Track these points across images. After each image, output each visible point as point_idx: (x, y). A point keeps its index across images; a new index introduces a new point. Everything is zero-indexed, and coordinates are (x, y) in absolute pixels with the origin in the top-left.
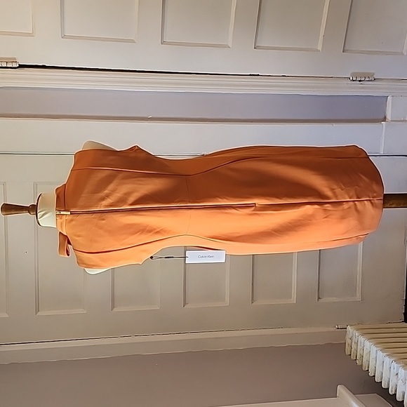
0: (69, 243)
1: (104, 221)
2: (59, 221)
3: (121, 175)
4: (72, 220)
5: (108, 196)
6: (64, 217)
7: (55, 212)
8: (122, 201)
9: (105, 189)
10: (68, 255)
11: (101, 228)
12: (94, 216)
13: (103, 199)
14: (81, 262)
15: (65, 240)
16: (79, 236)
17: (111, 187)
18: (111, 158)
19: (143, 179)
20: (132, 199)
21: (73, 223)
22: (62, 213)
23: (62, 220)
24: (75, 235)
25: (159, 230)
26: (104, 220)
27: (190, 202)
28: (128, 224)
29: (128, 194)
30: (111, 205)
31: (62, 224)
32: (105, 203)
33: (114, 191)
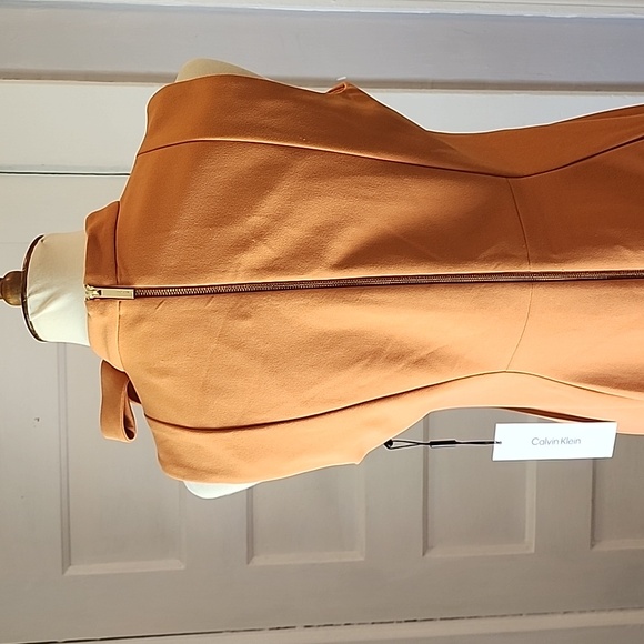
0: (133, 396)
1: (247, 324)
2: (98, 321)
3: (303, 165)
4: (139, 319)
5: (260, 235)
6: (113, 309)
7: (83, 292)
8: (307, 252)
9: (249, 208)
10: (130, 435)
11: (238, 346)
12: (214, 303)
13: (244, 245)
14: (170, 459)
15: (121, 387)
16: (164, 373)
17: (271, 203)
18: (270, 105)
19: (376, 180)
20: (340, 246)
21: (145, 327)
22: (106, 293)
23: (105, 319)
24: (150, 371)
25: (423, 354)
26: (246, 316)
27: (529, 260)
28: (326, 335)
29: (326, 231)
30: (271, 268)
31: (105, 332)
32: (252, 258)
33: (279, 218)
